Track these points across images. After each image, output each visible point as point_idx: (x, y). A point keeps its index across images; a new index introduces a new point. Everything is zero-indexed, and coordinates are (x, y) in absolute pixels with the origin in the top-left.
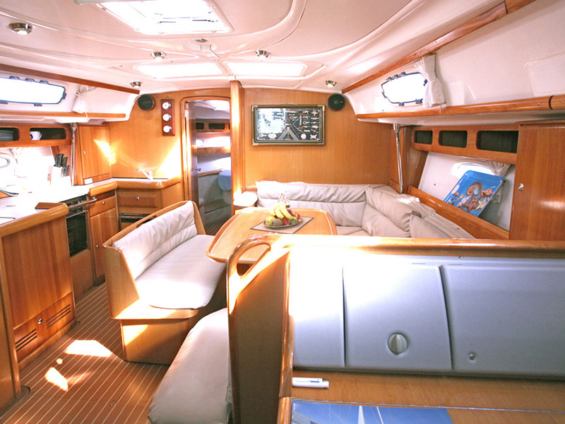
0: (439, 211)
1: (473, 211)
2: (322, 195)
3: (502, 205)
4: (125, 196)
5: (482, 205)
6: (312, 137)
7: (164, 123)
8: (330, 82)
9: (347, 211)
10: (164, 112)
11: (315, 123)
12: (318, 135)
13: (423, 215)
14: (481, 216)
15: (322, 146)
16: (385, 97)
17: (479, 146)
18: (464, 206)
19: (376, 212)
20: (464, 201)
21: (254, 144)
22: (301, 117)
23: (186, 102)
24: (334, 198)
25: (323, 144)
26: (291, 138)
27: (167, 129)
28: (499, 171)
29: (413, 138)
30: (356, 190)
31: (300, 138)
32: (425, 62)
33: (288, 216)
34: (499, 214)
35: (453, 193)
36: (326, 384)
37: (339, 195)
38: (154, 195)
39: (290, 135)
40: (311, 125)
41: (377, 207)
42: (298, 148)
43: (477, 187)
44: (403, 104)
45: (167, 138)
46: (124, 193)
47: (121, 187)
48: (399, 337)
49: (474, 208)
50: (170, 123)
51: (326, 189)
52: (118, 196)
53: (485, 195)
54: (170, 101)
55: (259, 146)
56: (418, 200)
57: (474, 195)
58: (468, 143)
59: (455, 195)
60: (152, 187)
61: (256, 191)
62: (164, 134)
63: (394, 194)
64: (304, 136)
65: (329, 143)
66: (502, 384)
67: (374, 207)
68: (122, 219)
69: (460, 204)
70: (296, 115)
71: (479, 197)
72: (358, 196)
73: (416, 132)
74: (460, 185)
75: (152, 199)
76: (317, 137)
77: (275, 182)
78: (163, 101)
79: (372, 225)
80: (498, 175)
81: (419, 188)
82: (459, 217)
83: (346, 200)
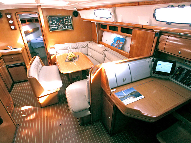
0: (110, 48)
1: (118, 48)
2: (75, 47)
3: (125, 46)
4: (6, 58)
5: (121, 46)
6: (69, 27)
7: (10, 25)
8: (75, 7)
9: (83, 50)
10: (9, 19)
11: (69, 22)
12: (71, 26)
13: (107, 50)
14: (121, 49)
15: (73, 30)
16: (95, 15)
17: (122, 31)
18: (116, 47)
19: (92, 50)
20: (116, 45)
21: (50, 31)
22: (65, 20)
23: (18, 14)
24: (79, 47)
25: (73, 29)
26: (63, 28)
27: (13, 27)
28: (124, 37)
29: (100, 27)
30: (84, 44)
31: (65, 28)
32: (113, 9)
33: (75, 56)
34: (124, 48)
35: (112, 43)
36: (116, 90)
37: (80, 46)
38: (19, 56)
39: (62, 27)
40: (68, 23)
41: (92, 48)
42: (65, 31)
43: (118, 41)
44: (101, 18)
45: (14, 31)
46: (5, 57)
47: (4, 55)
48: (124, 79)
49: (119, 47)
50: (13, 24)
51: (76, 44)
52: (3, 59)
53: (121, 44)
54: (10, 14)
55: (52, 32)
56: (104, 46)
57: (118, 44)
58: (118, 30)
59: (113, 43)
60: (18, 53)
61: (54, 48)
62: (12, 29)
63: (96, 44)
64: (66, 27)
65: (74, 29)
66: (137, 82)
67: (91, 49)
68: (8, 67)
69: (115, 46)
70: (63, 19)
71: (119, 44)
72: (85, 46)
73: (101, 25)
74: (114, 41)
75: (19, 57)
76: (71, 27)
77: (60, 44)
78: (6, 14)
79: (91, 54)
80: (124, 38)
81: (102, 41)
82: (116, 50)
83: (82, 47)
